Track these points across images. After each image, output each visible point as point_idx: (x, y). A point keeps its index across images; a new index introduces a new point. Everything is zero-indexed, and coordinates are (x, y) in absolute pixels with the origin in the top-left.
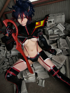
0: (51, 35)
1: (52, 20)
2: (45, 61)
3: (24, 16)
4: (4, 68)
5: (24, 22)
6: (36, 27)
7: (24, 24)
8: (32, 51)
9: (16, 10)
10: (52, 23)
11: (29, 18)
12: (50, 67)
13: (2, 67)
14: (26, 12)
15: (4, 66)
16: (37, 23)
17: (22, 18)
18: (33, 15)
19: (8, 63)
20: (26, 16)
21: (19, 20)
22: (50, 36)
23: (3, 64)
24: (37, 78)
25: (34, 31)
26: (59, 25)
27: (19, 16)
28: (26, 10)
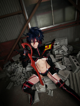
0: (57, 54)
1: (58, 43)
2: (53, 75)
3: (36, 40)
4: (21, 81)
5: (36, 45)
6: (45, 50)
7: (35, 47)
8: (43, 68)
9: (29, 36)
10: (58, 45)
11: (40, 42)
12: (57, 80)
13: (19, 80)
14: (37, 37)
15: (21, 79)
16: (46, 47)
17: (34, 42)
18: (42, 40)
19: (24, 77)
20: (37, 40)
21: (32, 44)
22: (56, 56)
23: (20, 78)
24: (47, 89)
25: (44, 53)
26: (63, 47)
27: (32, 41)
28: (37, 36)
